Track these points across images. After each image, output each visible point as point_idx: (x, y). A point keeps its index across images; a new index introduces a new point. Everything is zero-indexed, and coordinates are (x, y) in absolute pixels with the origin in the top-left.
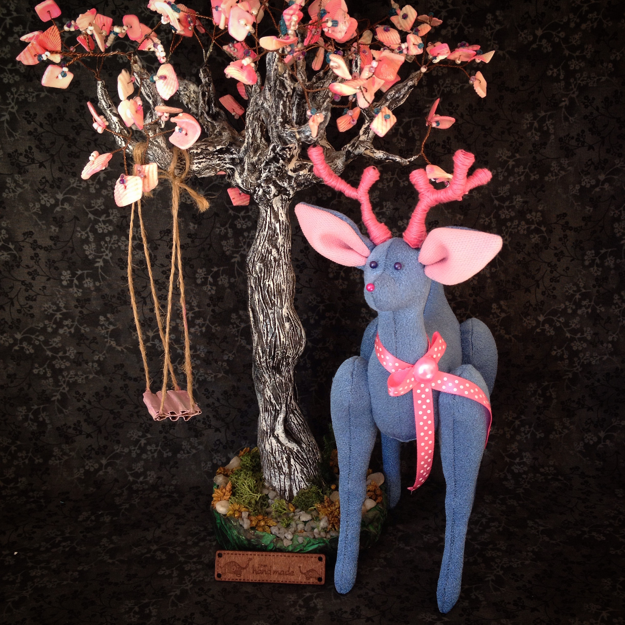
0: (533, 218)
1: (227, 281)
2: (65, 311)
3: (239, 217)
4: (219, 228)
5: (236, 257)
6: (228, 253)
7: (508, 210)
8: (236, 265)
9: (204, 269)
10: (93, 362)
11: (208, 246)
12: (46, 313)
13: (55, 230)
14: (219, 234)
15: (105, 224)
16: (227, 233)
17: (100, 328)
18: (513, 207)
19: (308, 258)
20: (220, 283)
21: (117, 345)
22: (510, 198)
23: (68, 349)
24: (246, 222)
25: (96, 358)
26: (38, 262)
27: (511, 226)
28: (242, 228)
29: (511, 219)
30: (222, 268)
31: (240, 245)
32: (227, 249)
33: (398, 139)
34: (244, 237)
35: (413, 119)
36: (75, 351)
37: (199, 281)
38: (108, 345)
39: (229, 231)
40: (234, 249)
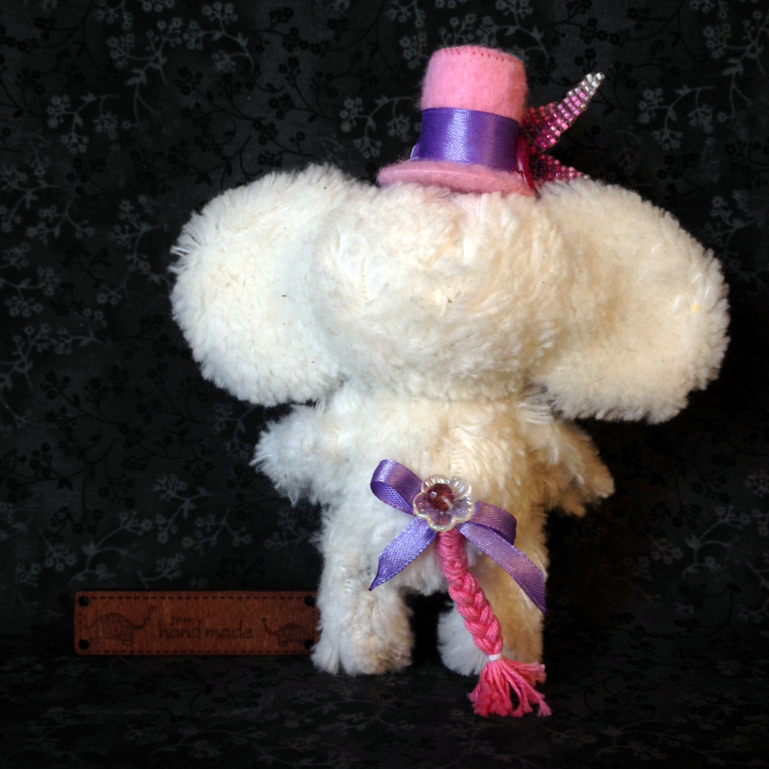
1: (113, 126)
4: (103, 9)
5: (138, 75)
6: (120, 65)
8: (137, 94)
9: (66, 98)
14: (104, 23)
16: (121, 20)
19: (295, 86)
20: (99, 129)
28: (153, 11)
30: (104, 97)
31: (148, 48)
32: (118, 56)
34: (157, 32)
37: (53, 123)
39: (125, 17)
40: (134, 58)
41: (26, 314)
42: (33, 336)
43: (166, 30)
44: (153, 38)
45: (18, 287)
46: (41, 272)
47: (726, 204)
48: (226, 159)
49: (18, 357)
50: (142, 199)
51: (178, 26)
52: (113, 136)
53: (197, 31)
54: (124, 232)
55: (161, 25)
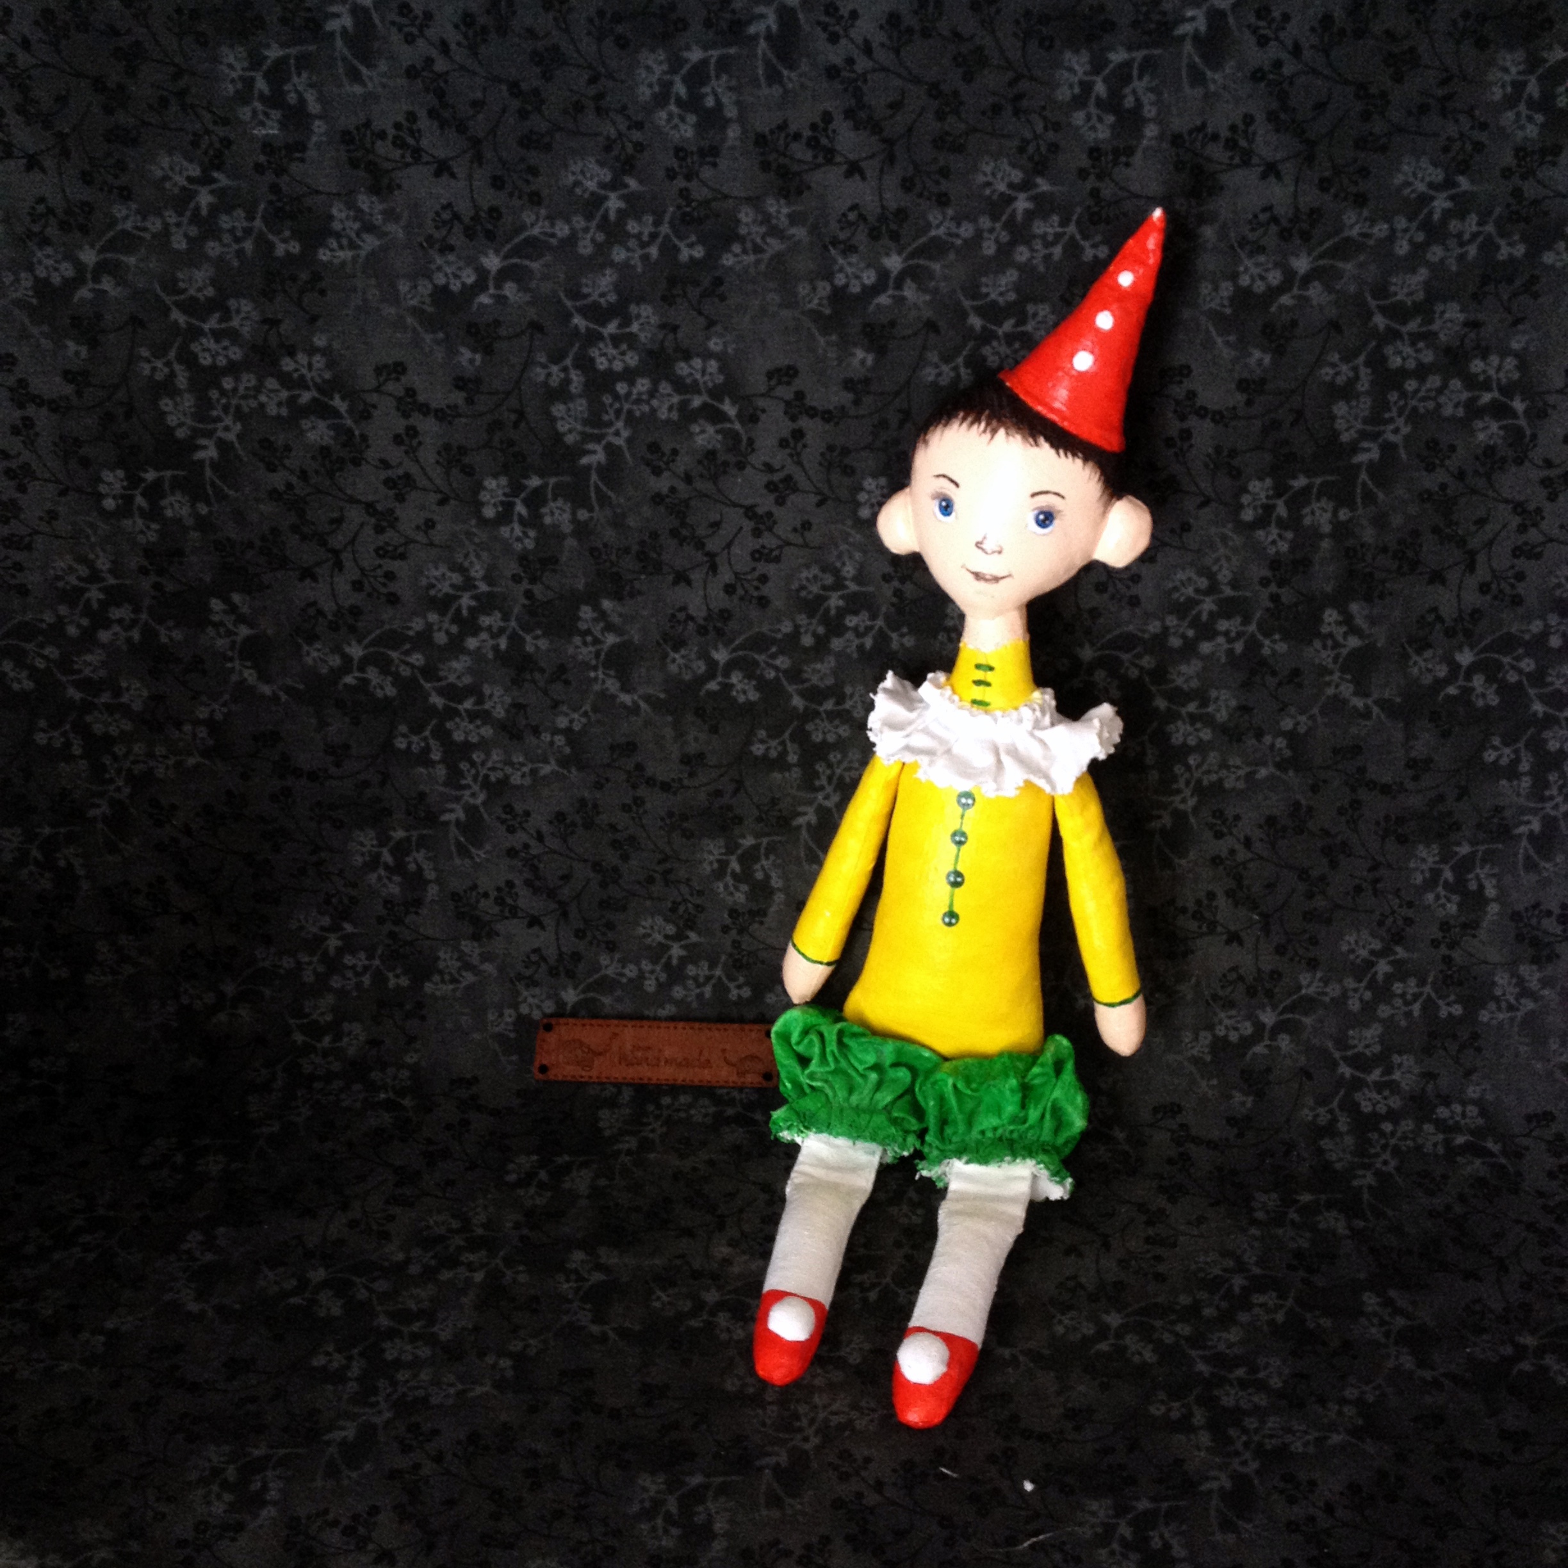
0: (1492, 372)
1: (566, 516)
2: (112, 581)
3: (601, 337)
4: (544, 366)
6: (570, 439)
7: (1413, 344)
8: (594, 477)
9: (503, 480)
10: (197, 722)
11: (513, 417)
12: (60, 584)
13: (77, 353)
14: (546, 384)
15: (217, 341)
16: (567, 381)
17: (211, 631)
18: (1429, 337)
19: (800, 464)
20: (548, 520)
21: (259, 678)
22: (1425, 309)
23: (124, 685)
24: (623, 354)
25: (203, 713)
26: (32, 443)
27: (1417, 391)
28: (610, 370)
29: (1421, 373)
30: (553, 481)
31: (606, 418)
32: (567, 427)
33: (1089, 118)
34: (616, 397)
35: (1139, 55)
36: (145, 693)
37: (489, 512)
38: (234, 678)
39: (575, 378)
40: (588, 430)
41: (474, 739)
42: (483, 764)
43: (629, 394)
44: (611, 405)
45: (460, 707)
46: (487, 690)
47: (1340, 618)
48: (711, 556)
49: (468, 787)
50: (607, 604)
51: (644, 389)
52: (567, 528)
53: (669, 395)
54: (585, 644)
55: (621, 388)
